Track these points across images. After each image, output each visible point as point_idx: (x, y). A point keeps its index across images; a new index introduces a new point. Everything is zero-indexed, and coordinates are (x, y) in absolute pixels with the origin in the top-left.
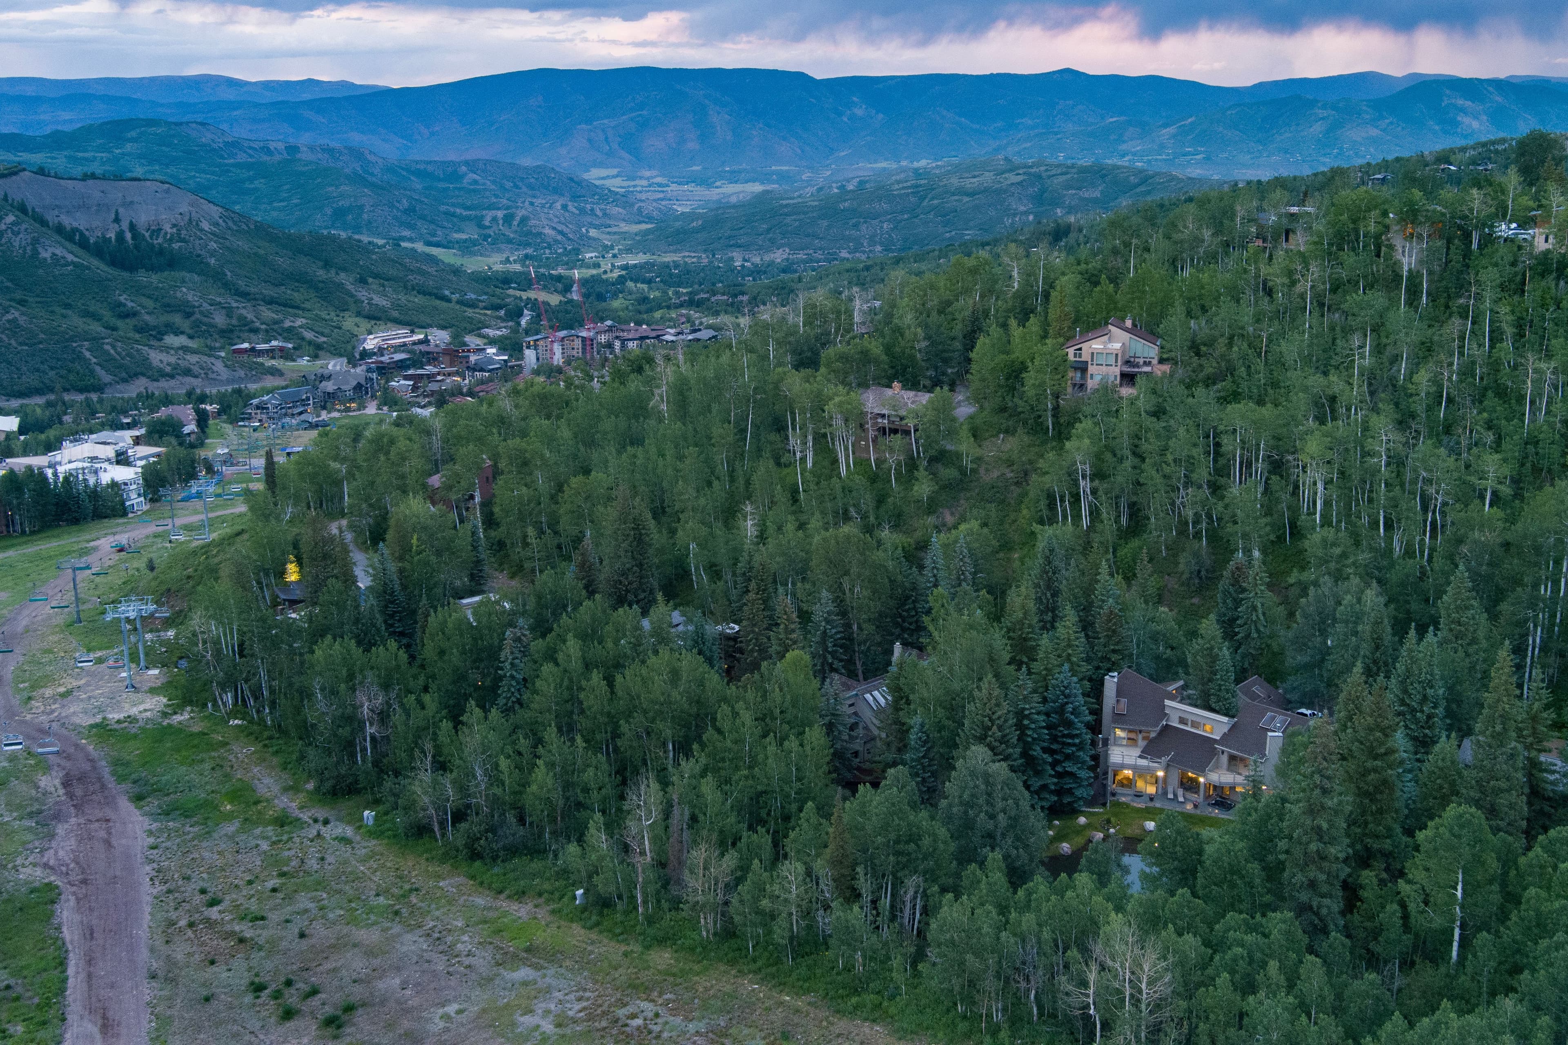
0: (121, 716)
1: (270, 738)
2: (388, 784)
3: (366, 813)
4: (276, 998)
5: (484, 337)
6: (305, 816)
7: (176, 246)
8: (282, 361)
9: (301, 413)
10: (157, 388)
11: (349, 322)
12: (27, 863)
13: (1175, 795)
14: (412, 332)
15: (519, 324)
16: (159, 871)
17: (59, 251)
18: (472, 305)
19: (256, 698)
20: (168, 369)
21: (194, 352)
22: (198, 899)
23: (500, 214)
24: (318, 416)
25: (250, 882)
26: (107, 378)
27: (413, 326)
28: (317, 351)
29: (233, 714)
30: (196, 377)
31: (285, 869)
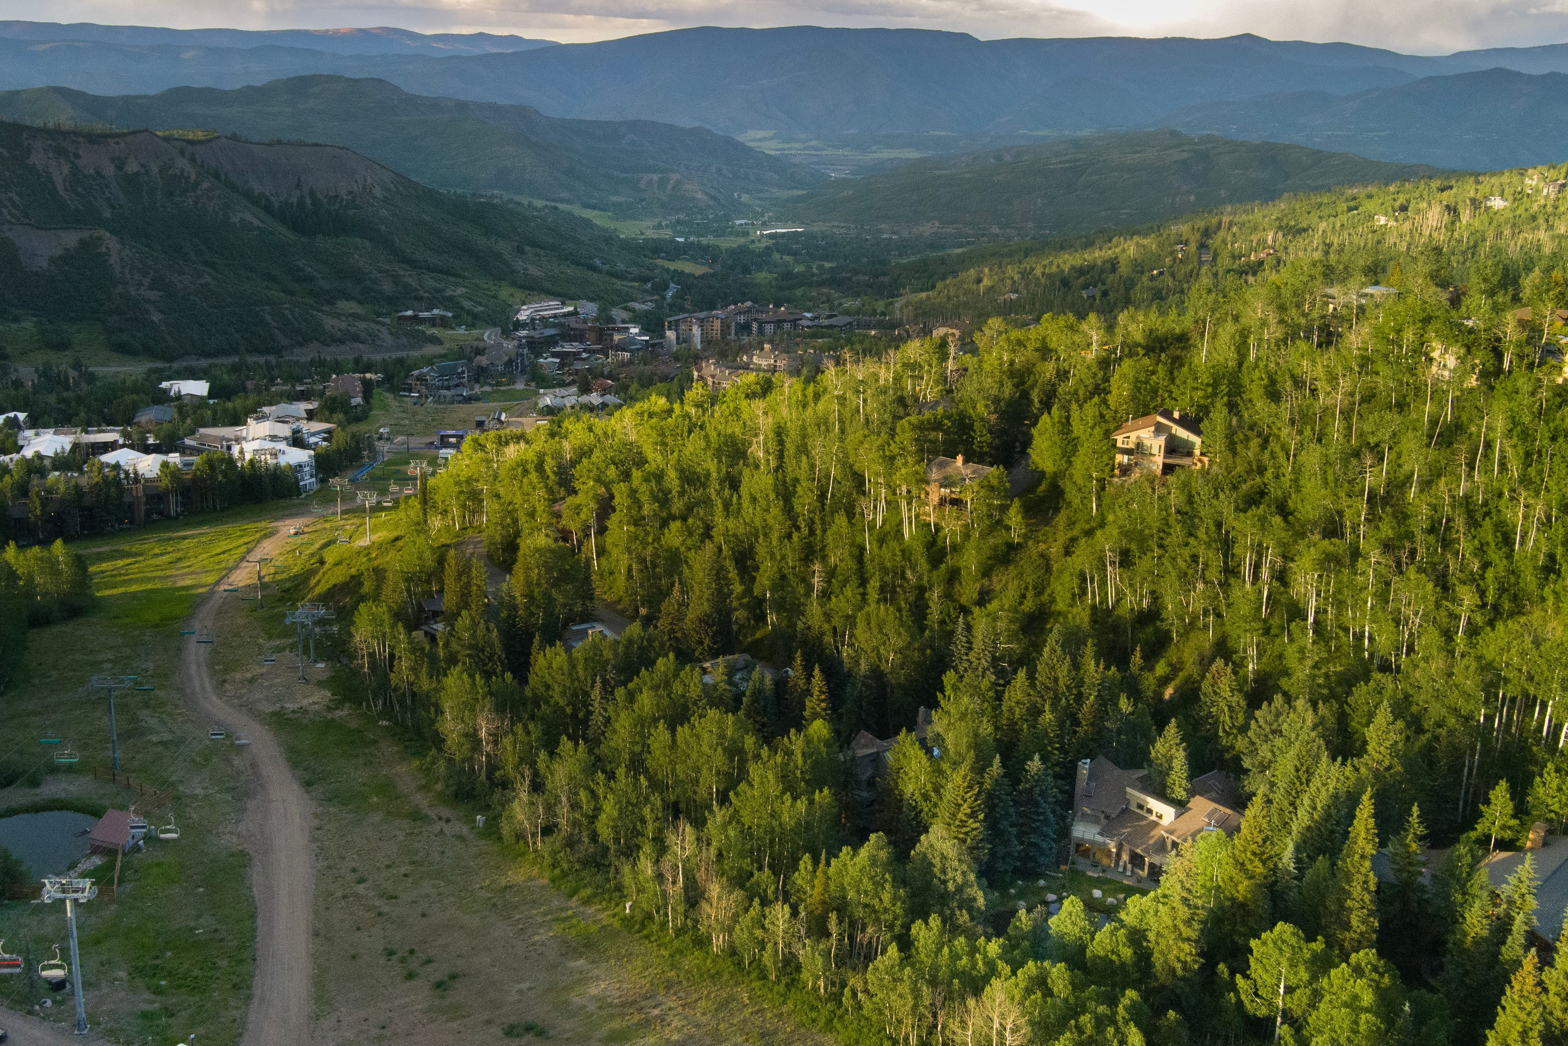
0: (296, 706)
1: (410, 740)
2: (497, 796)
3: (479, 817)
4: (402, 962)
5: (630, 310)
6: (432, 813)
7: (351, 212)
8: (441, 329)
9: (457, 386)
10: (329, 353)
11: (505, 292)
12: (227, 830)
13: (1125, 868)
14: (563, 303)
15: (664, 298)
16: (322, 849)
17: (248, 217)
18: (620, 276)
19: (401, 705)
20: (339, 335)
21: (364, 319)
22: (351, 877)
23: (655, 177)
24: (472, 389)
25: (388, 866)
26: (285, 342)
27: (564, 297)
28: (474, 320)
29: (382, 715)
30: (363, 343)
31: (415, 858)
